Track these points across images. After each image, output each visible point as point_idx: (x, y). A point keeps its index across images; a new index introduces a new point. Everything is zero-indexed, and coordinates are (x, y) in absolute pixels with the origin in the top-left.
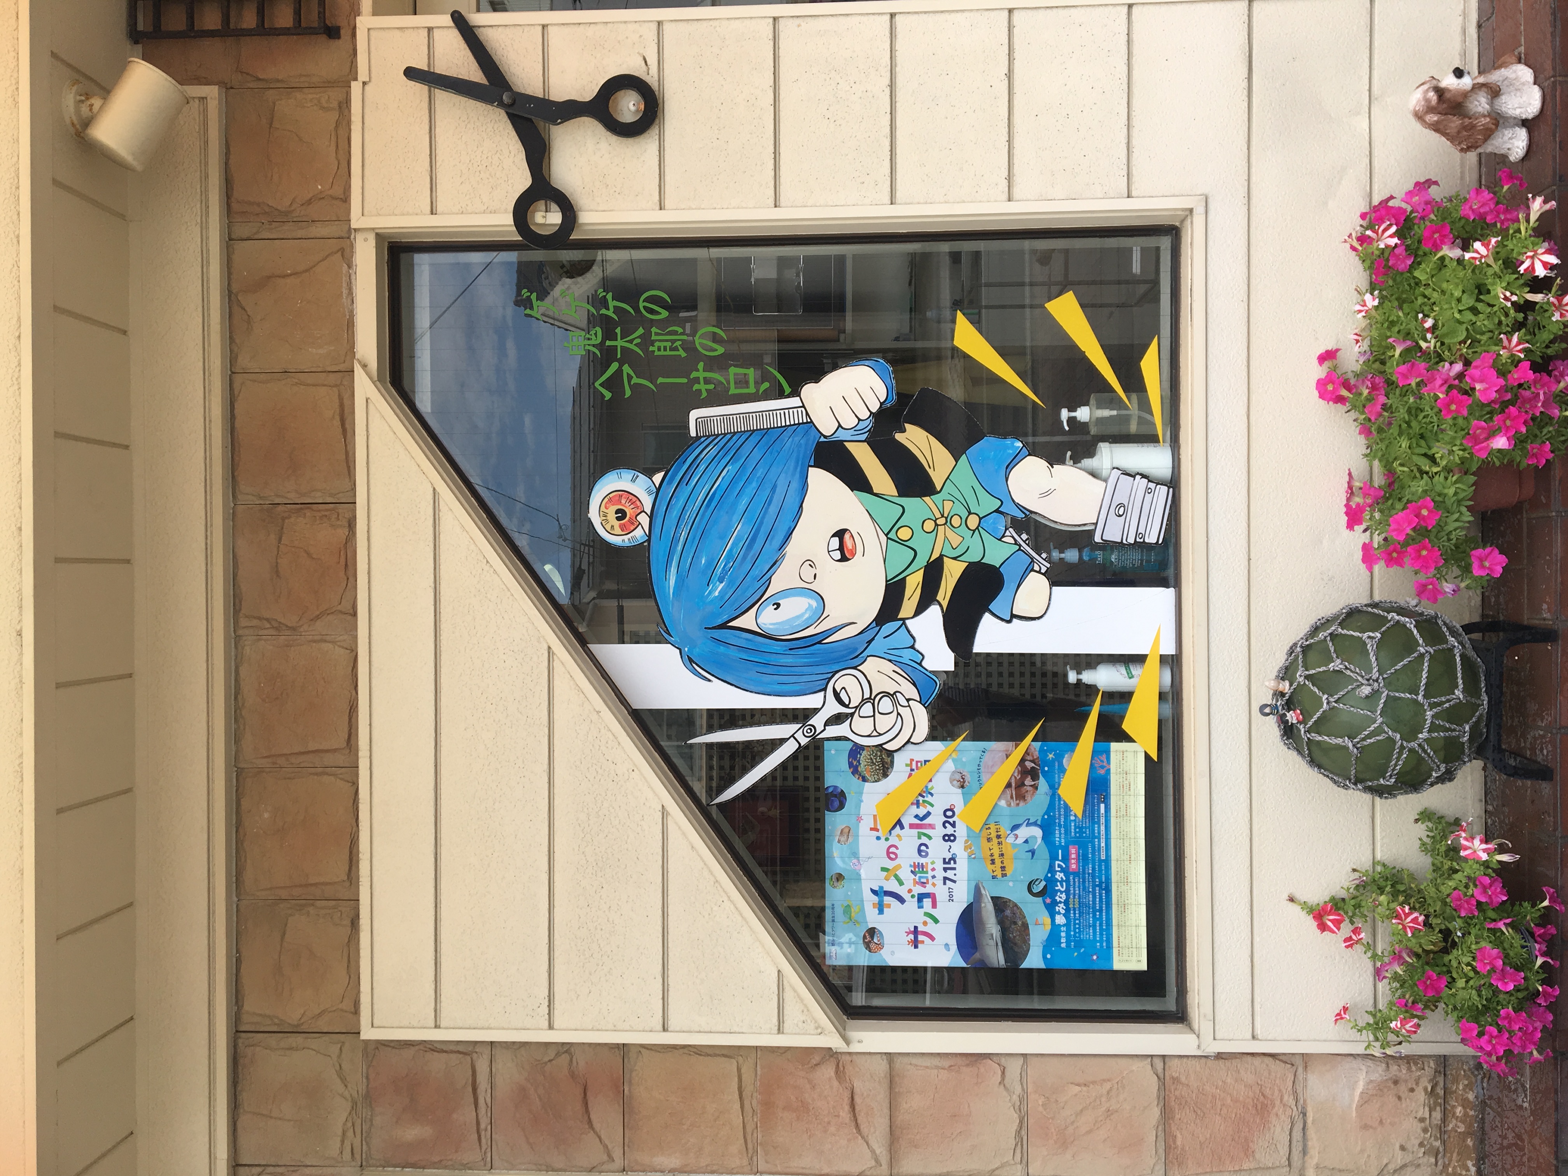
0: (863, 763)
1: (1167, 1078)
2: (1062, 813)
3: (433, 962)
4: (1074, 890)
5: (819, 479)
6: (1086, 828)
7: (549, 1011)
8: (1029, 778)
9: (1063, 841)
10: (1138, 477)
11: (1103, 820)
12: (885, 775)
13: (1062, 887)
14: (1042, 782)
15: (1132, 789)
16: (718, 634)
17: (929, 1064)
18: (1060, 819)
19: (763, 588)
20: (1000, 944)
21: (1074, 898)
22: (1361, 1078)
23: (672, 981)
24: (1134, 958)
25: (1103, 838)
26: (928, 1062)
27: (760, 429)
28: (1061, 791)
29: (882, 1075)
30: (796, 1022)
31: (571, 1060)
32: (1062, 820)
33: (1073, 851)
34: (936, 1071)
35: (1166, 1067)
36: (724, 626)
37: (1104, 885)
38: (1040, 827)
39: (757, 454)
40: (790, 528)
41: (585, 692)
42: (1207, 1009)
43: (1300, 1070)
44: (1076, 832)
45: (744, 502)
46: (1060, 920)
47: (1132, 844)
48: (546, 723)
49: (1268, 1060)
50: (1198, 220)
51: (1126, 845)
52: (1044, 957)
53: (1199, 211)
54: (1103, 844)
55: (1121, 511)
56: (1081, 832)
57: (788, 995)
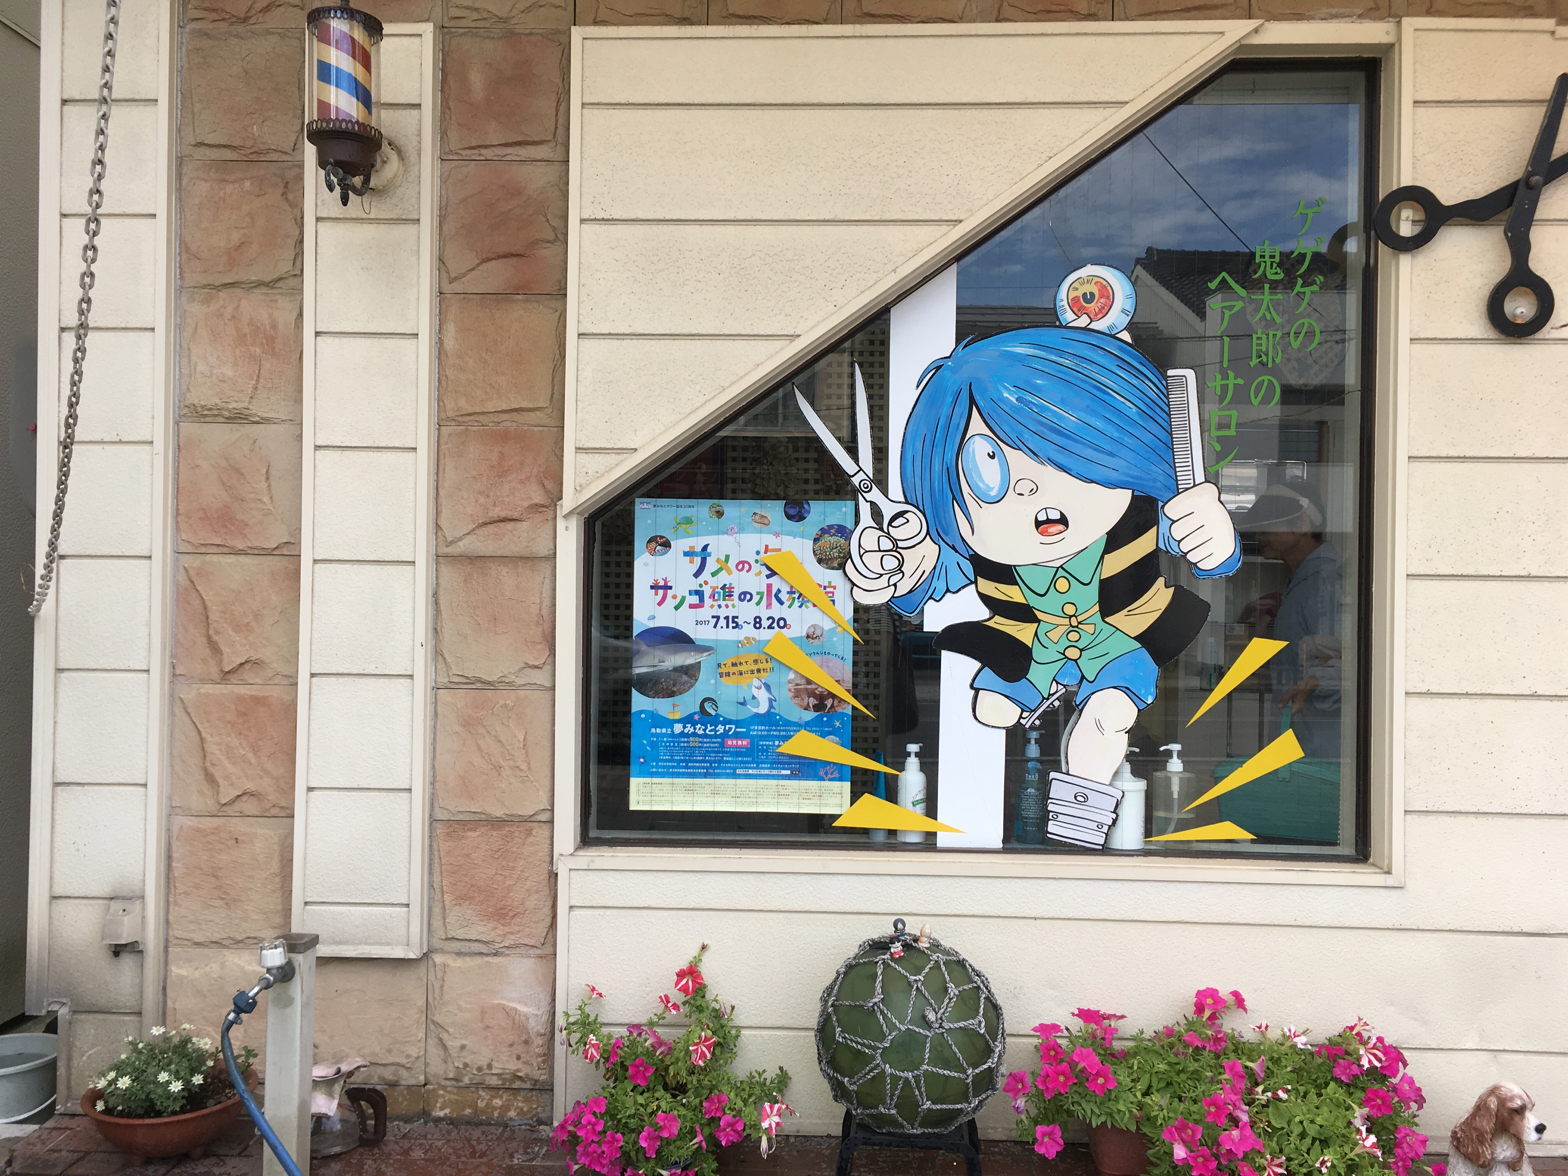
0: (833, 539)
1: (530, 824)
2: (782, 733)
3: (647, 102)
4: (706, 743)
5: (1120, 501)
6: (767, 756)
7: (599, 220)
8: (816, 702)
9: (755, 733)
10: (1114, 816)
11: (774, 772)
12: (820, 561)
13: (710, 731)
14: (810, 715)
15: (805, 801)
16: (965, 395)
17: (544, 595)
18: (775, 731)
19: (1010, 442)
20: (655, 669)
21: (700, 742)
22: (530, 1009)
23: (627, 343)
24: (641, 798)
25: (755, 772)
26: (546, 594)
27: (1172, 441)
28: (803, 731)
29: (534, 550)
30: (587, 465)
31: (549, 242)
32: (775, 733)
33: (745, 743)
34: (538, 602)
35: (542, 824)
36: (972, 402)
37: (711, 771)
38: (769, 711)
39: (1147, 438)
40: (1070, 470)
41: (916, 257)
42: (599, 863)
43: (539, 952)
44: (762, 746)
45: (1099, 424)
46: (678, 728)
47: (751, 800)
48: (884, 218)
49: (548, 921)
50: (1380, 879)
51: (750, 794)
52: (642, 712)
53: (1389, 880)
54: (751, 771)
55: (1081, 799)
56: (763, 751)
57: (613, 458)
